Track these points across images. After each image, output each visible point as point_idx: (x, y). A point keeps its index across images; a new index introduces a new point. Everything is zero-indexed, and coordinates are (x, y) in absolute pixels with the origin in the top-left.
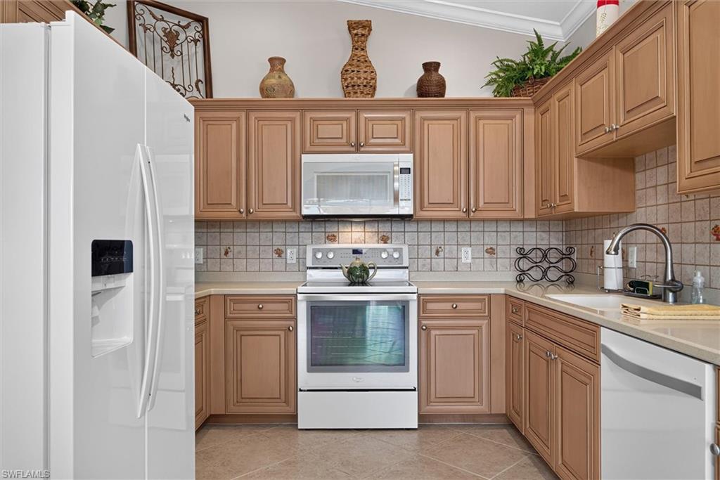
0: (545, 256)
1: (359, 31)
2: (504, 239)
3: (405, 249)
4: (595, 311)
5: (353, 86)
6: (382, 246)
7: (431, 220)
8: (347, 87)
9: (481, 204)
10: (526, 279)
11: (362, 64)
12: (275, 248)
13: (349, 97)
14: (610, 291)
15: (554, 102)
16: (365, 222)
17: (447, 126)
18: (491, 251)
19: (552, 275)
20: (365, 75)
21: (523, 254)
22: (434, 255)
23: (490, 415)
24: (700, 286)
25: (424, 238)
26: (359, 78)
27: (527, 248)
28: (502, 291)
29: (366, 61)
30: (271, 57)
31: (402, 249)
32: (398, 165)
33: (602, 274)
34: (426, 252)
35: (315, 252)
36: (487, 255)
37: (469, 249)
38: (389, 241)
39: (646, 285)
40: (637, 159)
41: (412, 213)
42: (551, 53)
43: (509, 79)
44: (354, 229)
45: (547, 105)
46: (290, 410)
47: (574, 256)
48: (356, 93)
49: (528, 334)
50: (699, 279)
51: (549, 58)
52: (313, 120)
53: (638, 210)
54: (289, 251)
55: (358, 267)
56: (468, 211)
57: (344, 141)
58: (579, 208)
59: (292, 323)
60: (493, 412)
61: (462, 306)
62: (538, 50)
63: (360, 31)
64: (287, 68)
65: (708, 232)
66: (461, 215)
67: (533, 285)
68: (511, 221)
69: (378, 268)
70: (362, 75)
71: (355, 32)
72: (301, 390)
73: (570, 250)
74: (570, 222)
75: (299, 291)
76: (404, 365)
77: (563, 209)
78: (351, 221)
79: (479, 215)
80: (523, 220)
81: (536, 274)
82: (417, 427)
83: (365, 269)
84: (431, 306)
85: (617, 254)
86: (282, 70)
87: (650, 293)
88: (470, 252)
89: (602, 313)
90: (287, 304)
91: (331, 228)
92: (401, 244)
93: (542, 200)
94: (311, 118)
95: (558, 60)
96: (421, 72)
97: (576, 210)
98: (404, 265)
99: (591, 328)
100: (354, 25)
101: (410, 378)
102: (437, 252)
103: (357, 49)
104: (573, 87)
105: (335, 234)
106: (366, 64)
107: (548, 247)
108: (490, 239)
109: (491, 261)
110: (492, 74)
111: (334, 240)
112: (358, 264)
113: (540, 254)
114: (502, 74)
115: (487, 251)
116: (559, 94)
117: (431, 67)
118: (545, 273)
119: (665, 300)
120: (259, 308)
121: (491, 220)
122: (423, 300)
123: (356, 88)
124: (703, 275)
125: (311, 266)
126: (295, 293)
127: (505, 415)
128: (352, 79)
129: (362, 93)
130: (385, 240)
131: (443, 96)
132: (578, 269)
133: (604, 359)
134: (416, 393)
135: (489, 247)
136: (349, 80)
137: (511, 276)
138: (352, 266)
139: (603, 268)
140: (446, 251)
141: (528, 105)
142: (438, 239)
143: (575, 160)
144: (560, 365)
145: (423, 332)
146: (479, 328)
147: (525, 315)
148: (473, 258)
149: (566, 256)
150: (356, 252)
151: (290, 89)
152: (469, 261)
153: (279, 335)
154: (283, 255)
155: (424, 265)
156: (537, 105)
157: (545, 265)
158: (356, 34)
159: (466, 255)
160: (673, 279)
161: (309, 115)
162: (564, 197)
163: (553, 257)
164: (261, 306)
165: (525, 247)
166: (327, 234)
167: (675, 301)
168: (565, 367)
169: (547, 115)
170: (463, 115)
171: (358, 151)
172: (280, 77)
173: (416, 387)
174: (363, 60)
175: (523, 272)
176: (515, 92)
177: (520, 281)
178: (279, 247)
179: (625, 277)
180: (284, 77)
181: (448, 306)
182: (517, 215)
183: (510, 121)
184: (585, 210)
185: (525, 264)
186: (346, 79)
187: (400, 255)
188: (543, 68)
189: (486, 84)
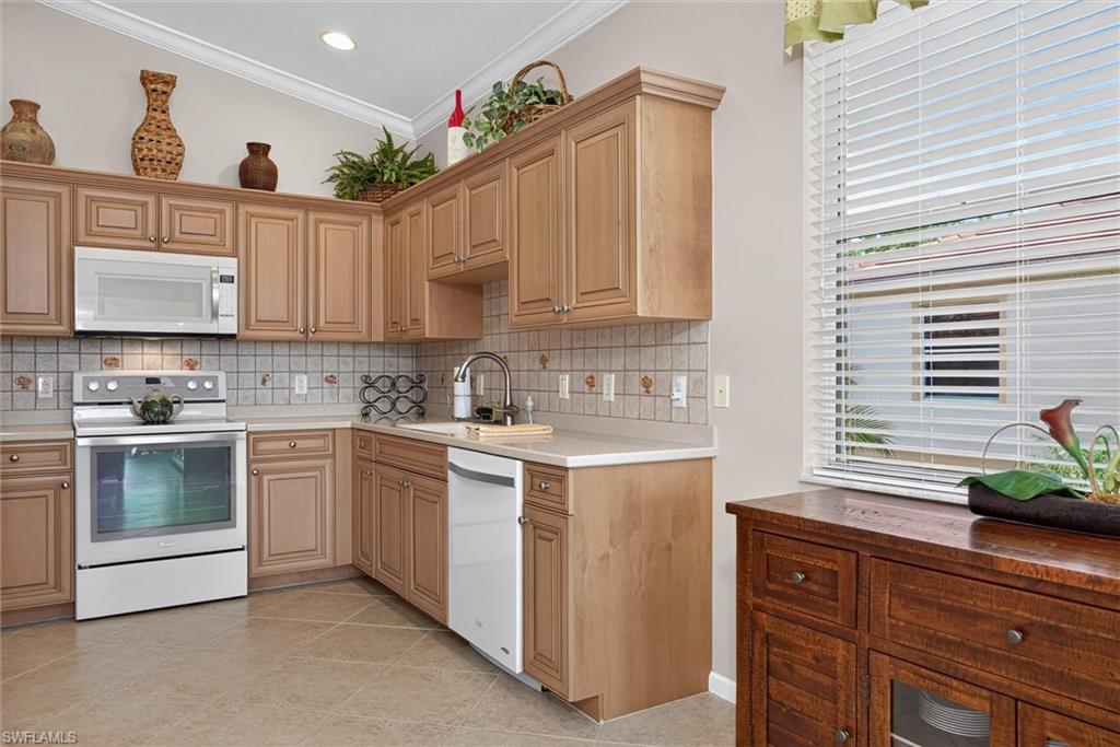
0: (394, 384)
1: (157, 86)
2: (347, 366)
3: (222, 377)
4: (446, 434)
5: (151, 160)
6: (186, 372)
7: (256, 341)
8: (142, 160)
9: (322, 323)
10: (373, 412)
11: (164, 133)
12: (16, 376)
13: (145, 174)
14: (459, 420)
15: (405, 215)
16: (162, 341)
17: (281, 229)
18: (331, 380)
19: (402, 406)
20: (169, 148)
21: (369, 383)
22: (259, 385)
23: (335, 568)
24: (530, 409)
25: (248, 363)
26: (161, 151)
27: (374, 376)
28: (348, 425)
29: (169, 129)
30: (13, 98)
31: (217, 377)
32: (218, 272)
33: (452, 404)
34: (249, 381)
35: (87, 381)
36: (326, 385)
37: (305, 377)
38: (198, 367)
39: (490, 411)
40: (484, 287)
41: (235, 332)
42: (401, 154)
43: (355, 179)
44: (146, 350)
45: (398, 216)
46: (64, 596)
47: (425, 385)
48: (156, 170)
49: (380, 468)
50: (530, 403)
51: (399, 158)
52: (90, 199)
53: (485, 338)
54: (40, 380)
55: (157, 400)
56: (306, 331)
57: (138, 233)
58: (431, 333)
59: (66, 478)
60: (338, 564)
61: (301, 444)
62: (387, 151)
63: (160, 87)
64: (43, 117)
65: (537, 362)
66: (297, 335)
67: (381, 419)
68: (355, 344)
69: (185, 402)
70: (165, 148)
71: (153, 86)
72: (80, 568)
73: (421, 378)
74: (420, 348)
75: (78, 434)
76: (229, 519)
77: (414, 334)
78: (142, 340)
79: (319, 336)
80: (369, 344)
81: (384, 406)
82: (246, 594)
83: (167, 405)
84: (262, 446)
85: (464, 381)
86: (34, 121)
87: (494, 419)
88: (305, 382)
89: (452, 435)
90: (57, 453)
91: (112, 350)
92: (215, 372)
93: (391, 322)
94: (87, 197)
95: (409, 163)
96: (245, 154)
97: (427, 336)
98: (220, 398)
99: (439, 449)
100: (152, 78)
101: (237, 535)
102: (264, 381)
103: (155, 110)
104: (424, 206)
105: (117, 356)
106: (170, 133)
107: (396, 375)
108: (331, 365)
109: (332, 392)
110: (333, 168)
111: (117, 366)
112: (156, 397)
113: (388, 382)
114: (345, 170)
115: (327, 380)
116: (411, 209)
117: (258, 150)
118: (394, 404)
119: (505, 424)
120: (11, 459)
121: (332, 342)
122: (254, 439)
123: (155, 162)
124: (533, 400)
125: (81, 400)
126: (72, 436)
127: (352, 565)
128: (150, 150)
129: (164, 170)
130: (191, 365)
131: (274, 190)
132: (428, 397)
133: (451, 475)
134: (245, 553)
135: (329, 374)
136: (145, 152)
137: (355, 409)
138: (149, 400)
139: (453, 396)
140: (275, 379)
141: (376, 212)
142: (265, 364)
143: (427, 283)
144: (412, 492)
145: (253, 478)
146: (321, 469)
147: (375, 447)
148: (309, 388)
149: (417, 383)
150: (151, 381)
151: (46, 151)
152: (305, 391)
153: (46, 496)
154: (31, 387)
155: (247, 398)
156: (386, 213)
157: (394, 395)
158: (154, 90)
159: (301, 384)
160: (511, 404)
161: (84, 192)
162: (415, 321)
163: (402, 385)
164: (15, 457)
165: (371, 375)
166: (104, 357)
167: (513, 424)
168: (417, 492)
169: (398, 227)
170: (300, 214)
171: (158, 249)
172: (33, 132)
173: (245, 544)
174: (164, 127)
175: (370, 404)
176: (361, 195)
177: (365, 415)
178: (24, 375)
179: (473, 405)
180: (39, 132)
181: (284, 445)
182: (363, 336)
183: (356, 229)
184: (436, 335)
185: (371, 395)
186: (140, 150)
187: (214, 385)
188: (394, 174)
189: (328, 180)
